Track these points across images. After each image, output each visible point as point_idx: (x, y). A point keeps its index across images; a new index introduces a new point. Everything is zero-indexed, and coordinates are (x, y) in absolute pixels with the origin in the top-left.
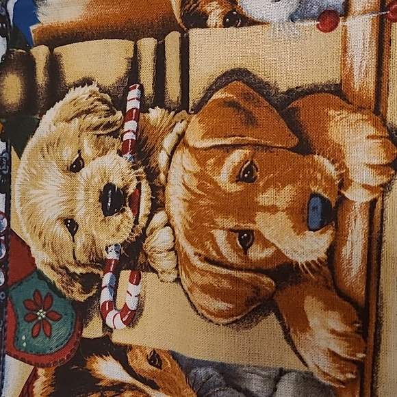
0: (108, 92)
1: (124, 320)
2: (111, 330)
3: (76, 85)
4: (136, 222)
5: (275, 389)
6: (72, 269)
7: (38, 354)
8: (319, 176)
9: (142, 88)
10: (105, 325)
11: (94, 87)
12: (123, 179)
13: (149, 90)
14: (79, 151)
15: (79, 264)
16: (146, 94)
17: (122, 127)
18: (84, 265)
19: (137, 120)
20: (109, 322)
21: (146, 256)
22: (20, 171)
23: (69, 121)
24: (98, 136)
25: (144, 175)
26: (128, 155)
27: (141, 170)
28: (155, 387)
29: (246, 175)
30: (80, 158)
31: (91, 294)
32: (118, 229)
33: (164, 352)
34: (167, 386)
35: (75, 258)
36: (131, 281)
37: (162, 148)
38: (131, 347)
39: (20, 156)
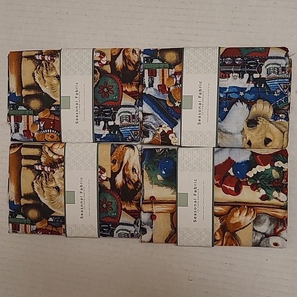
0: (36, 176)
2: (107, 178)
3: (34, 189)
7: (118, 208)
9: (35, 164)
10: (106, 180)
11: (34, 182)
13: (36, 162)
14: (54, 188)
16: (37, 163)
17: (46, 172)
19: (44, 166)
22: (59, 212)
23: (44, 192)
24: (49, 180)
27: (59, 165)
28: (123, 162)
30: (55, 188)
33: (111, 159)
34: (121, 157)
37: (52, 157)
38: (112, 171)
39: (54, 212)
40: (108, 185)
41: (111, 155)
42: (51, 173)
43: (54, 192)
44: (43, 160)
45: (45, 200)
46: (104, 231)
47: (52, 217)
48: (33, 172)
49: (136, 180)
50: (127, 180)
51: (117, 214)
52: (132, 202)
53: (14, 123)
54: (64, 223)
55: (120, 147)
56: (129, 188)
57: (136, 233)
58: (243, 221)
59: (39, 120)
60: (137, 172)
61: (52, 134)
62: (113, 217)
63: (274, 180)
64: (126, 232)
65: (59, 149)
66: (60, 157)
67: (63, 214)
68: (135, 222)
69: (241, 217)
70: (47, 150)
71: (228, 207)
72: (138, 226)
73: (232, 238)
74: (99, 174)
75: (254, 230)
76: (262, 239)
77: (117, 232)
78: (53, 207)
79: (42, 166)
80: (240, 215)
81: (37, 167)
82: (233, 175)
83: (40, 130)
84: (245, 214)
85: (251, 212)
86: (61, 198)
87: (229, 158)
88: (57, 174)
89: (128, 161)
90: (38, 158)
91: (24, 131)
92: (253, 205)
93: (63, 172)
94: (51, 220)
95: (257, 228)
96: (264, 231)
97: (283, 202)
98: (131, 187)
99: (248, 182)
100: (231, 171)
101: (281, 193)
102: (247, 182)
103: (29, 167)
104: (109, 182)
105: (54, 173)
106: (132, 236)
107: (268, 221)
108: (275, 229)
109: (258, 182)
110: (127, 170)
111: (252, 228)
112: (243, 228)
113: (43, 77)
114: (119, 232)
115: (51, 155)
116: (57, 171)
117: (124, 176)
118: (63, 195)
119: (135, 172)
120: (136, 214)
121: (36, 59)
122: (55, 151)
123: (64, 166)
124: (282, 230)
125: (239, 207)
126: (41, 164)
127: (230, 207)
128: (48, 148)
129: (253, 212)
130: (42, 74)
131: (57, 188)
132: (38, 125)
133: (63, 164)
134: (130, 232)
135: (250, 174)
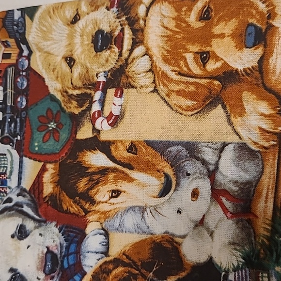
1: (109, 123)
4: (120, 55)
5: (220, 158)
6: (70, 92)
8: (254, 12)
12: (110, 26)
15: (75, 88)
18: (79, 88)
20: (98, 126)
21: (128, 77)
25: (126, 22)
26: (115, 9)
29: (205, 16)
31: (84, 108)
32: (107, 61)
35: (72, 84)
36: (116, 95)
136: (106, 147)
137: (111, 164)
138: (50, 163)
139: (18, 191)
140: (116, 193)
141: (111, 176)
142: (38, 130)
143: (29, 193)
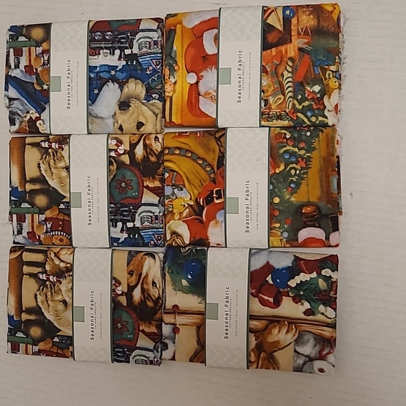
40: (123, 300)
41: (128, 264)
42: (58, 284)
43: (61, 307)
44: (48, 268)
45: (49, 316)
46: (118, 356)
47: (58, 336)
48: (36, 281)
49: (157, 296)
50: (146, 296)
51: (134, 336)
52: (151, 323)
53: (16, 223)
54: (72, 344)
55: (138, 255)
56: (147, 306)
57: (156, 359)
58: (283, 339)
59: (46, 220)
60: (158, 286)
61: (61, 237)
62: (129, 340)
63: (320, 292)
64: (144, 358)
65: (67, 255)
66: (68, 265)
67: (70, 334)
68: (155, 346)
69: (281, 335)
70: (53, 256)
71: (265, 322)
72: (158, 352)
73: (269, 361)
74: (114, 287)
75: (295, 351)
76: (304, 364)
77: (133, 358)
78: (59, 324)
79: (47, 275)
80: (279, 332)
81: (41, 276)
82: (272, 283)
83: (47, 232)
84: (285, 331)
85: (293, 329)
86: (68, 314)
87: (268, 263)
88: (64, 286)
89: (147, 274)
90: (42, 265)
91: (28, 233)
92: (295, 321)
93: (71, 284)
94: (56, 339)
95: (299, 349)
96: (307, 353)
97: (330, 318)
98: (150, 304)
99: (290, 293)
100: (269, 279)
101: (329, 308)
102: (288, 292)
103: (31, 275)
104: (125, 297)
105: (61, 283)
106: (151, 362)
107: (312, 342)
108: (320, 352)
109: (302, 293)
110: (147, 284)
111: (293, 349)
112: (283, 348)
113: (50, 169)
114: (136, 358)
115: (57, 262)
116: (64, 282)
117: (143, 290)
118: (71, 311)
119: (156, 286)
120: (156, 337)
121: (42, 147)
122: (62, 257)
123: (72, 276)
124: (329, 353)
125: (278, 322)
126: (45, 272)
127: (268, 322)
128: (55, 253)
129: (295, 330)
130: (49, 165)
131: (65, 302)
132: (45, 226)
133: (71, 274)
134: (148, 358)
135: (293, 283)
136: (131, 288)
137: (139, 286)
138: (139, 327)
139: (155, 351)
140: (154, 283)
141: (145, 286)
142: (122, 334)
143: (156, 343)
